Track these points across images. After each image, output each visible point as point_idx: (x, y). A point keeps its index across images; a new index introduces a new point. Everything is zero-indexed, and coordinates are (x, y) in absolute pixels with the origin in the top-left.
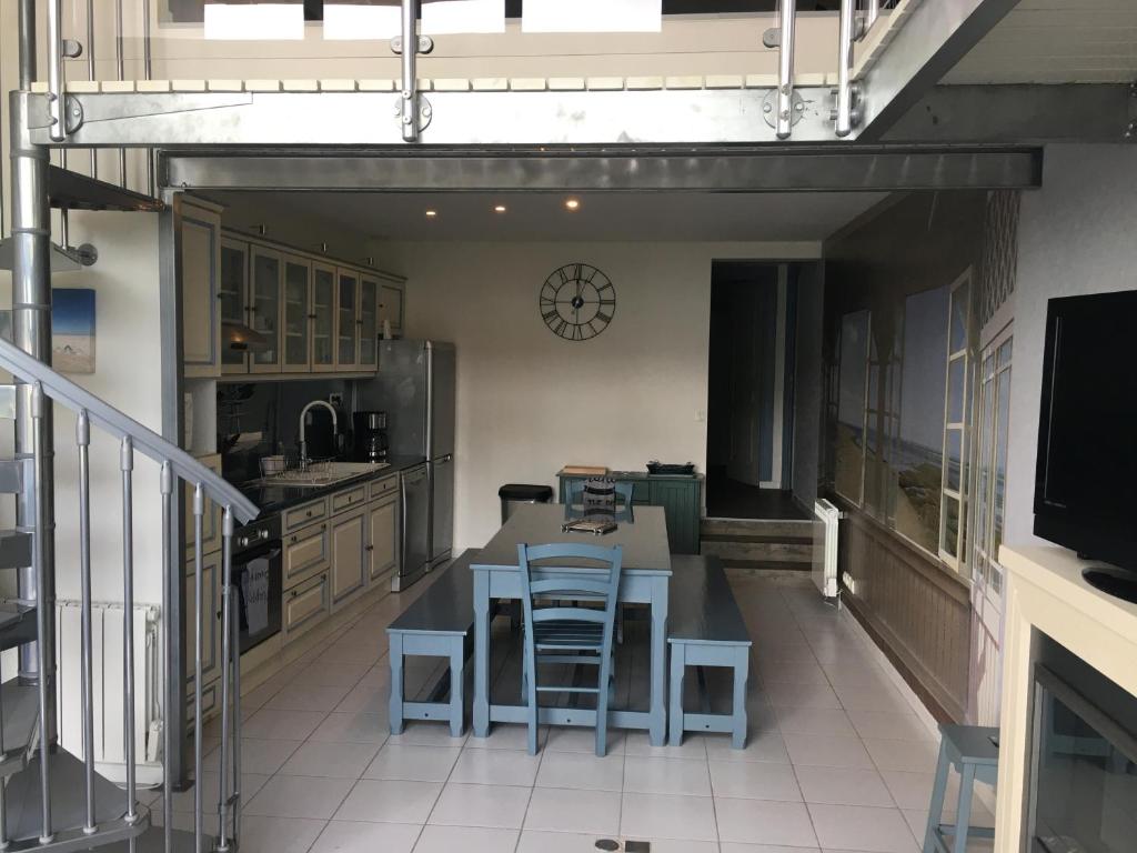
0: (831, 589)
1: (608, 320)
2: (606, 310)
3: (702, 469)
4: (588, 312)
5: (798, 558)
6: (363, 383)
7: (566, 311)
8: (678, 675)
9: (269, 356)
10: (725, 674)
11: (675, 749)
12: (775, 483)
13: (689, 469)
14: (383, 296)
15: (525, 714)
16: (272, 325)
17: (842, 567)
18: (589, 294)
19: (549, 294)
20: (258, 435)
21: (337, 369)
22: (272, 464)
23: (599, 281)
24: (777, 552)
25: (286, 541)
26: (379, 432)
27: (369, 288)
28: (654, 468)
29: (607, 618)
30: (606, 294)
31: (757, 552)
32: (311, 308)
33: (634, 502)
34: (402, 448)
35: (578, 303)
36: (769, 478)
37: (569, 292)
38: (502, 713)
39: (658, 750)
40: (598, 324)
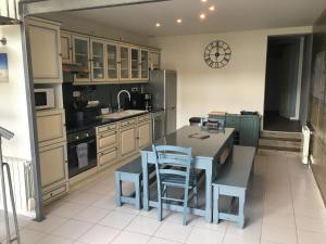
0: (305, 161)
1: (228, 60)
2: (227, 57)
3: (262, 113)
4: (221, 58)
5: (297, 147)
6: (145, 84)
7: (213, 58)
8: (216, 198)
9: (101, 76)
10: (234, 199)
11: (215, 225)
12: (297, 118)
13: (256, 113)
14: (150, 55)
15: (157, 204)
16: (101, 65)
17: (310, 152)
18: (221, 52)
19: (207, 52)
20: (97, 102)
21: (130, 79)
22: (104, 111)
23: (225, 47)
24: (289, 144)
25: (98, 137)
26: (148, 100)
27: (144, 53)
28: (243, 113)
29: (187, 174)
30: (228, 51)
31: (281, 144)
32: (119, 59)
33: (225, 126)
34: (158, 106)
35: (217, 55)
36: (294, 116)
37: (214, 51)
38: (152, 204)
39: (208, 225)
40: (224, 62)
